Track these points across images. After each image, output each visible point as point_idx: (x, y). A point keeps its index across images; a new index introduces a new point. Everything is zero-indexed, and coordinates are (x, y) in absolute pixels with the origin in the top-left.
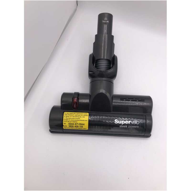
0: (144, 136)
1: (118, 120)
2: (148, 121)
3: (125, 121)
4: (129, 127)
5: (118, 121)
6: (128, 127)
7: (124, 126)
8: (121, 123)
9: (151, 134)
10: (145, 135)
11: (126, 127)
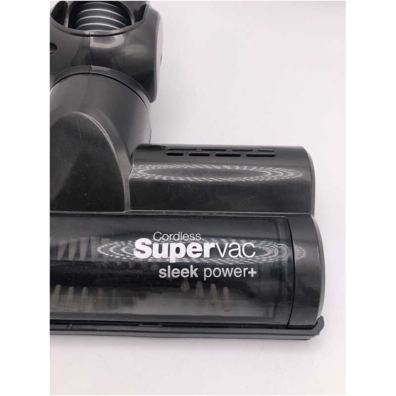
0: (287, 327)
1: (153, 242)
2: (301, 253)
3: (186, 245)
4: (208, 273)
5: (151, 246)
6: (200, 273)
7: (184, 272)
8: (164, 254)
9: (322, 318)
10: (292, 323)
11: (194, 272)
